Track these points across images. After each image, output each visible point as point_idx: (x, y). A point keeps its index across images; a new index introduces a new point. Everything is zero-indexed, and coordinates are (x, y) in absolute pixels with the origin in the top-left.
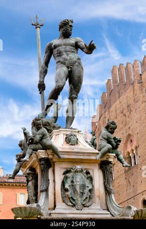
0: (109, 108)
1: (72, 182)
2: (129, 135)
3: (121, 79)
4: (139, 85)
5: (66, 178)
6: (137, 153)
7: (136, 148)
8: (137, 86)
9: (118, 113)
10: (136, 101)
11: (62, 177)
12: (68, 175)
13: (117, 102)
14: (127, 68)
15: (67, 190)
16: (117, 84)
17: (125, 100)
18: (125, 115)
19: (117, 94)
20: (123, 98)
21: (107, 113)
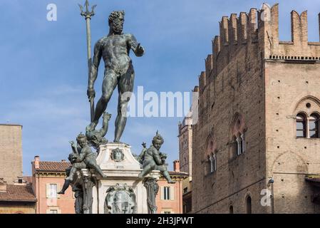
0: (215, 77)
1: (115, 200)
2: (237, 115)
3: (232, 36)
4: (253, 45)
5: (109, 196)
6: (244, 138)
7: (245, 131)
8: (251, 46)
9: (225, 84)
10: (248, 68)
11: (106, 194)
12: (111, 193)
13: (226, 69)
14: (239, 21)
15: (110, 208)
16: (226, 44)
17: (235, 66)
18: (233, 87)
19: (225, 59)
20: (233, 63)
21: (212, 84)
